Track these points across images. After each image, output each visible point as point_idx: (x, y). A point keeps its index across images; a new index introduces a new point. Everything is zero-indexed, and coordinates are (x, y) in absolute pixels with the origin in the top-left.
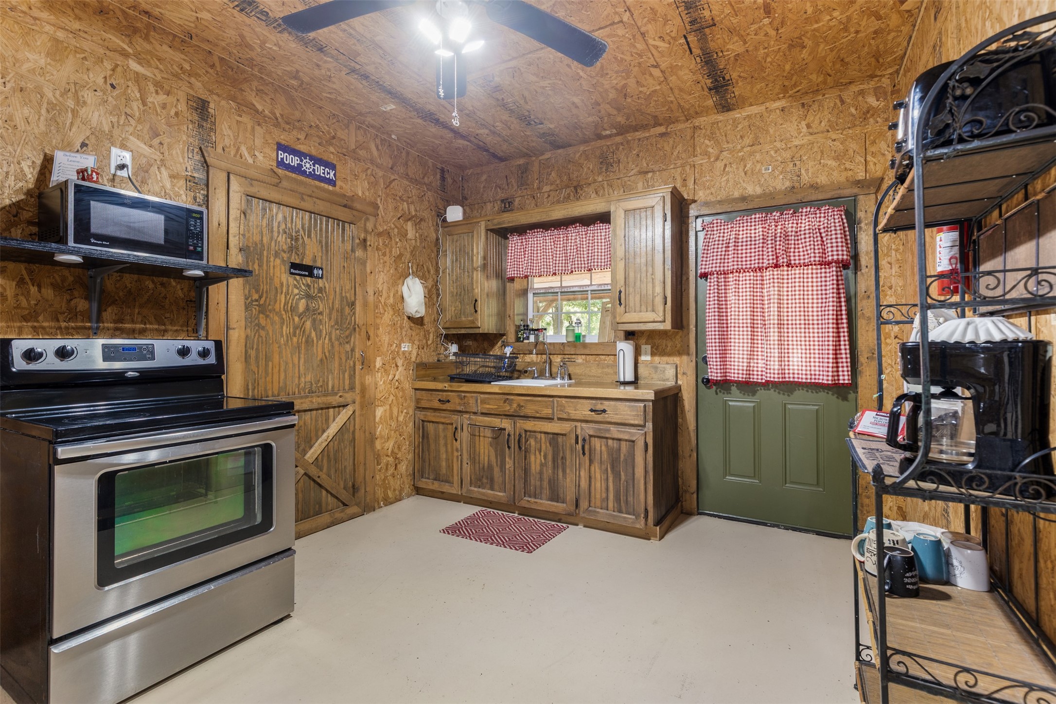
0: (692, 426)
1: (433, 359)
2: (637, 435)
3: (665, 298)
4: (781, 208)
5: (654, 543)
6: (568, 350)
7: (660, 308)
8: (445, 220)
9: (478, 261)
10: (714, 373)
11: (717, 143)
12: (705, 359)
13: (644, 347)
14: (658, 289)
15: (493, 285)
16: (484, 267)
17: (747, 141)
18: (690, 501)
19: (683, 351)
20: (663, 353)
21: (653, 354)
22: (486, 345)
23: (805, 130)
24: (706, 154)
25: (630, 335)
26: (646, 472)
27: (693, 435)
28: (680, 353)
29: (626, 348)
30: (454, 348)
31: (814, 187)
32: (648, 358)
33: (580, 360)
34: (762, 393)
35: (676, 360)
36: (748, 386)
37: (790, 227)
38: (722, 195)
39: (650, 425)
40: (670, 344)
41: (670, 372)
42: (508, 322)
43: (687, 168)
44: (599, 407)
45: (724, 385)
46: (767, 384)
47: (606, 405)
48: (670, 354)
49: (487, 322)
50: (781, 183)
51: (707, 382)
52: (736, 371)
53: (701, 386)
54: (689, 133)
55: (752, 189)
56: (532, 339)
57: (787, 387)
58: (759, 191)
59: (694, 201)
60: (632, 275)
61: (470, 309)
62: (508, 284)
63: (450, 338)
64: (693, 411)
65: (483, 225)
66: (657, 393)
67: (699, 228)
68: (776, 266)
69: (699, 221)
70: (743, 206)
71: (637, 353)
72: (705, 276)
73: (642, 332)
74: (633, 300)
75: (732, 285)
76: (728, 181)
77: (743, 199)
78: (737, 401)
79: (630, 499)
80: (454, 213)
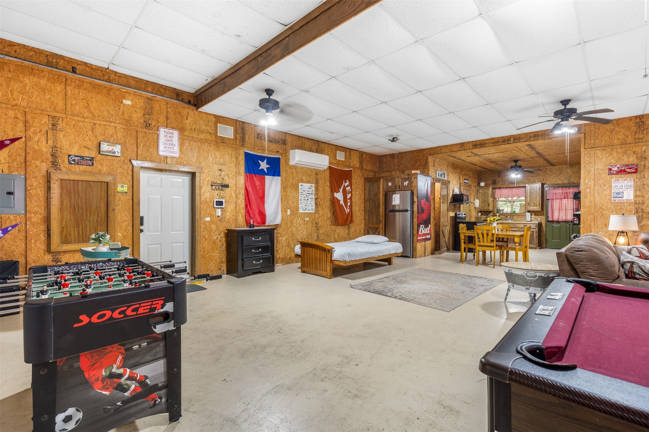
0: (545, 230)
1: (477, 217)
2: (534, 230)
3: (539, 205)
4: (566, 187)
5: (538, 250)
6: (512, 214)
7: (538, 206)
8: (480, 185)
9: (490, 195)
10: (550, 219)
11: (551, 172)
12: (548, 217)
13: (532, 214)
14: (538, 203)
15: (492, 199)
16: (491, 196)
17: (558, 172)
18: (544, 246)
19: (543, 215)
20: (537, 215)
21: (535, 215)
22: (487, 213)
23: (572, 171)
24: (549, 174)
25: (529, 211)
26: (536, 237)
27: (545, 232)
28: (542, 215)
29: (528, 215)
30: (480, 214)
31: (574, 183)
32: (534, 216)
33: (515, 217)
34: (561, 223)
35: (541, 217)
36: (558, 222)
37: (568, 191)
38: (553, 183)
39: (537, 228)
40: (539, 213)
41: (539, 219)
42: (495, 208)
43: (544, 177)
44: (526, 225)
45: (553, 222)
46: (562, 221)
47: (527, 225)
48: (539, 216)
49: (491, 208)
50: (566, 181)
51: (549, 221)
52: (556, 218)
53: (547, 222)
54: (545, 170)
55: (560, 182)
56: (501, 212)
57: (566, 222)
58: (561, 183)
59: (546, 184)
60: (531, 199)
61: (487, 205)
62: (495, 200)
63: (480, 212)
64: (545, 227)
65: (491, 187)
66: (539, 222)
67: (547, 189)
68: (565, 198)
69: (547, 188)
70: (557, 186)
71: (531, 215)
72: (548, 200)
73: (532, 211)
74: (532, 204)
75: (554, 202)
76: (554, 180)
77: (557, 184)
78: (555, 225)
79: (533, 242)
80: (482, 184)
